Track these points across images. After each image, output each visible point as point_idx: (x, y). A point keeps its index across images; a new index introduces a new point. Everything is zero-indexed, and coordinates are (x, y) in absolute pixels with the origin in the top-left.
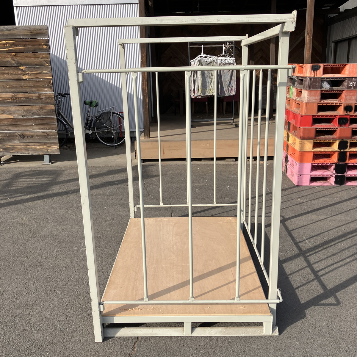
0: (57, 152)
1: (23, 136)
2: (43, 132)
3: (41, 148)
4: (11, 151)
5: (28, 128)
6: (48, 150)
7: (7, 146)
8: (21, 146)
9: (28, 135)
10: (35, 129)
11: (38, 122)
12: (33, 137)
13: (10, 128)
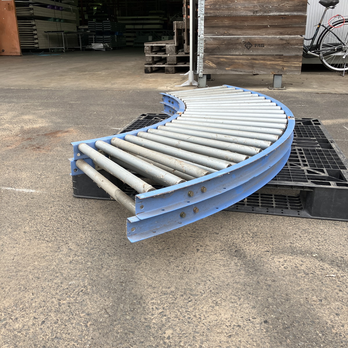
0: (297, 71)
1: (249, 45)
2: (281, 39)
3: (273, 64)
4: (227, 67)
5: (259, 32)
6: (283, 67)
7: (222, 60)
8: (243, 60)
9: (257, 43)
10: (269, 34)
11: (277, 22)
12: (264, 47)
13: (231, 31)
